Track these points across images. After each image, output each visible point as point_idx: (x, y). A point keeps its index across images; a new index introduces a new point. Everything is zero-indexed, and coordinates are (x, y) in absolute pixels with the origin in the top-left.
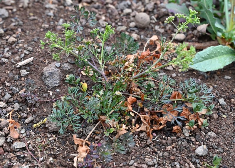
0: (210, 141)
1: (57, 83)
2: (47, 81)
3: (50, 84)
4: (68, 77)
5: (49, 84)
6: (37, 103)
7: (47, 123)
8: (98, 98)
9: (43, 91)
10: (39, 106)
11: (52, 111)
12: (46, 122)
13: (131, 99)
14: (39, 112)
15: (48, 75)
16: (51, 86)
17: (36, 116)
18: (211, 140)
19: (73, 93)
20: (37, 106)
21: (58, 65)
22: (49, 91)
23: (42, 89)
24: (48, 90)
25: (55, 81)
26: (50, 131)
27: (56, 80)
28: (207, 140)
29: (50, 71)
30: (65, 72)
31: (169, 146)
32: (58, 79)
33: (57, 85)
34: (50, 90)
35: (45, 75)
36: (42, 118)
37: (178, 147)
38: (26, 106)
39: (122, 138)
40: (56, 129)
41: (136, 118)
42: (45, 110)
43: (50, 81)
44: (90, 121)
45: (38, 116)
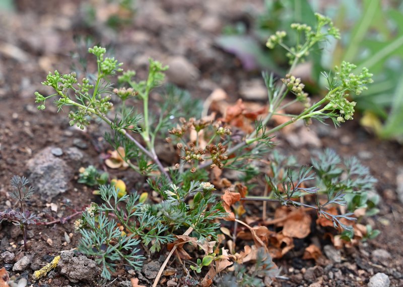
0: (384, 266)
1: (63, 186)
2: (40, 185)
3: (49, 190)
4: (84, 172)
5: (45, 190)
6: (29, 230)
7: (63, 265)
8: (172, 196)
9: (36, 206)
10: (34, 237)
11: (63, 242)
12: (60, 264)
13: (229, 196)
14: (36, 246)
15: (42, 173)
16: (52, 194)
17: (33, 256)
18: (385, 263)
19: (110, 197)
20: (31, 237)
21: (59, 151)
22: (48, 205)
23: (32, 202)
24: (45, 202)
25: (58, 182)
26: (72, 281)
27: (60, 182)
28: (377, 264)
29: (46, 165)
30: (75, 165)
31: (311, 283)
32: (62, 179)
33: (63, 191)
34: (51, 202)
35: (36, 174)
36: (48, 258)
37: (332, 283)
38: (6, 238)
39: (217, 279)
40: (86, 274)
41: (234, 237)
42: (49, 240)
43: (49, 184)
44: (156, 249)
45: (36, 254)
